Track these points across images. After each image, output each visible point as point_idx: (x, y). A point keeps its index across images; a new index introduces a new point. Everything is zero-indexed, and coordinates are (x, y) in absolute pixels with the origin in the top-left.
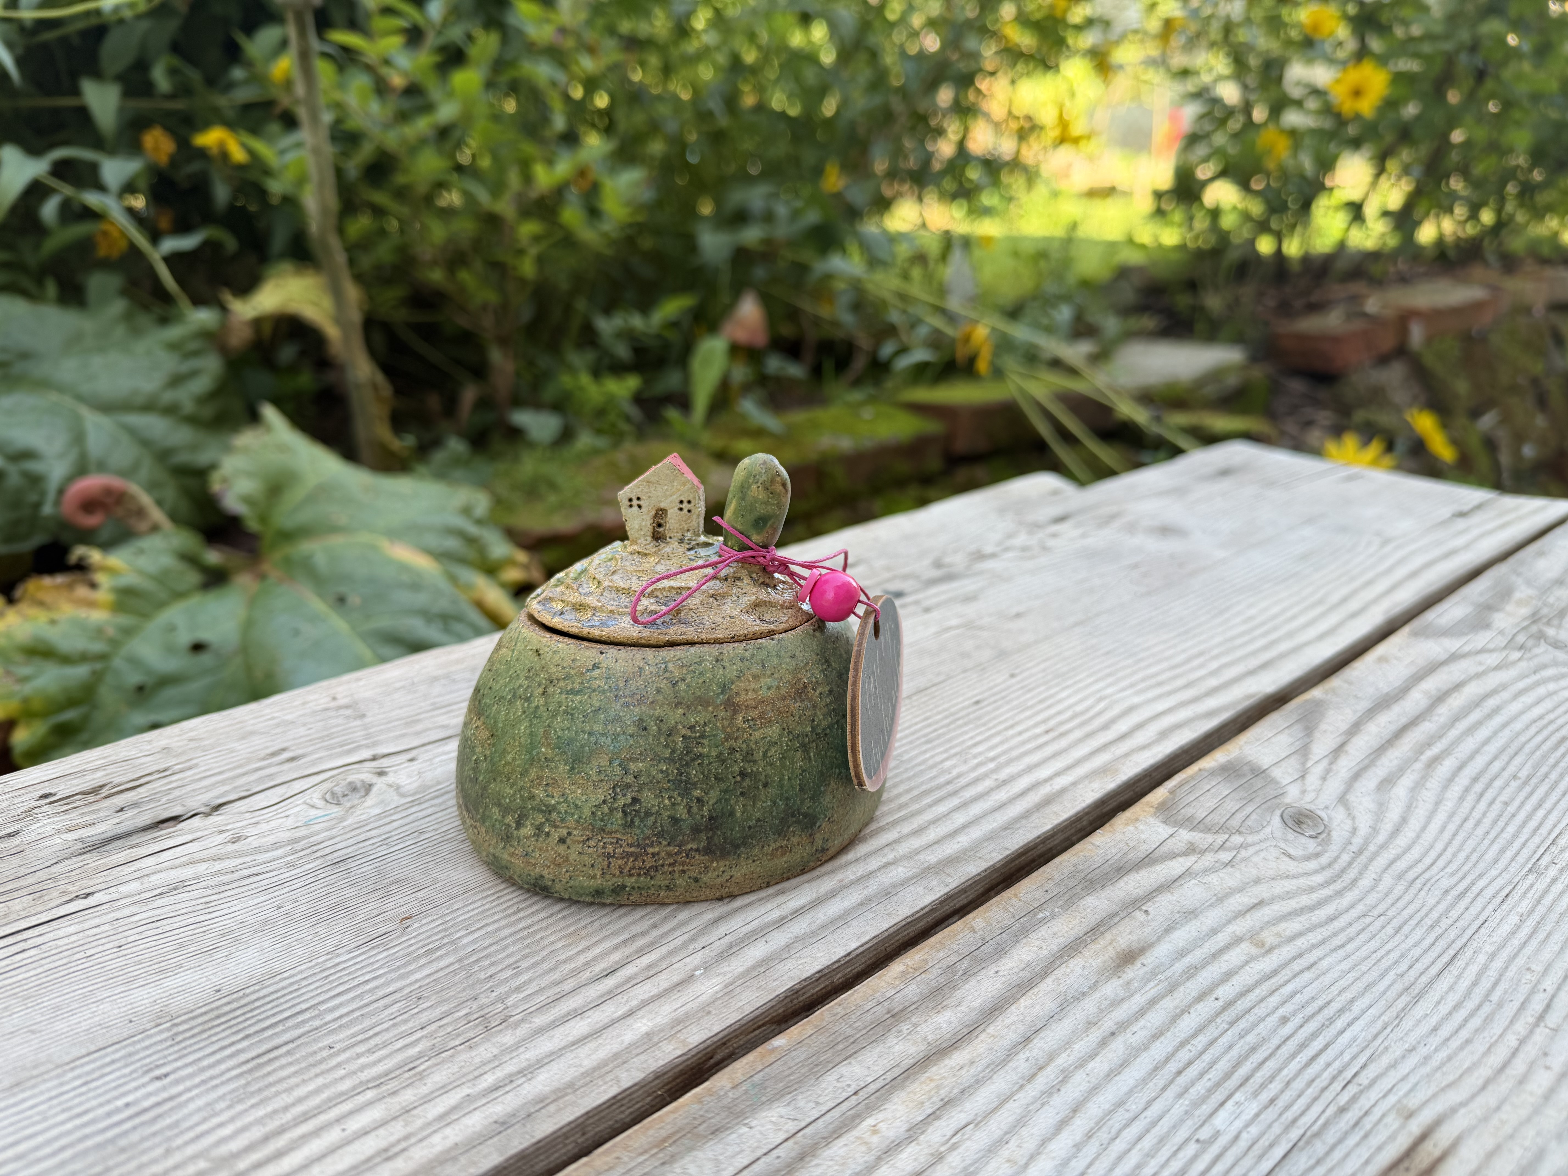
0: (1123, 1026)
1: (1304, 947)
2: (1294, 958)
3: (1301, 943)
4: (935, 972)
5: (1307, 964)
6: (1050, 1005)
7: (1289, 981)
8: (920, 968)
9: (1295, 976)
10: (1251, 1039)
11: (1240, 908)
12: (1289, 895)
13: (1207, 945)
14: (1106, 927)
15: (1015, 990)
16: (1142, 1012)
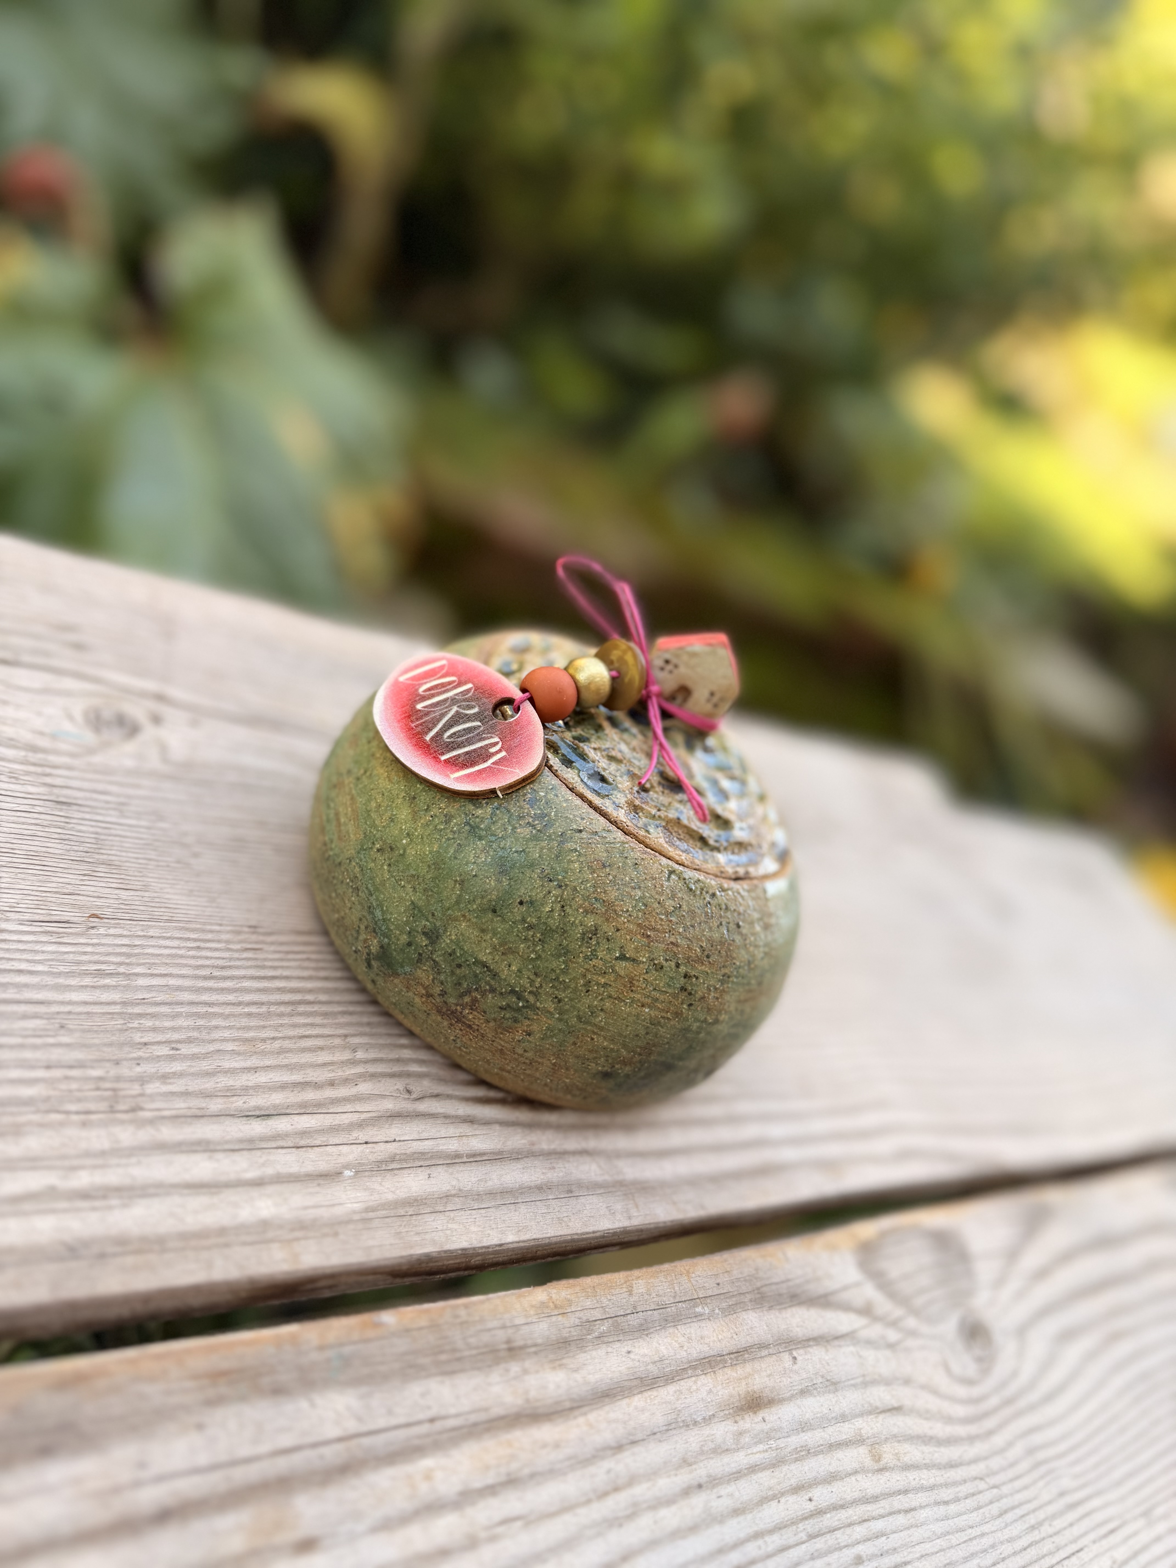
0: (713, 1482)
1: (913, 1483)
2: (900, 1492)
3: (913, 1478)
4: (573, 1320)
5: (907, 1506)
6: (659, 1419)
7: (882, 1516)
8: (561, 1307)
9: (891, 1514)
11: (878, 1404)
12: (926, 1415)
13: (830, 1430)
14: (751, 1357)
15: (635, 1383)
16: (737, 1475)
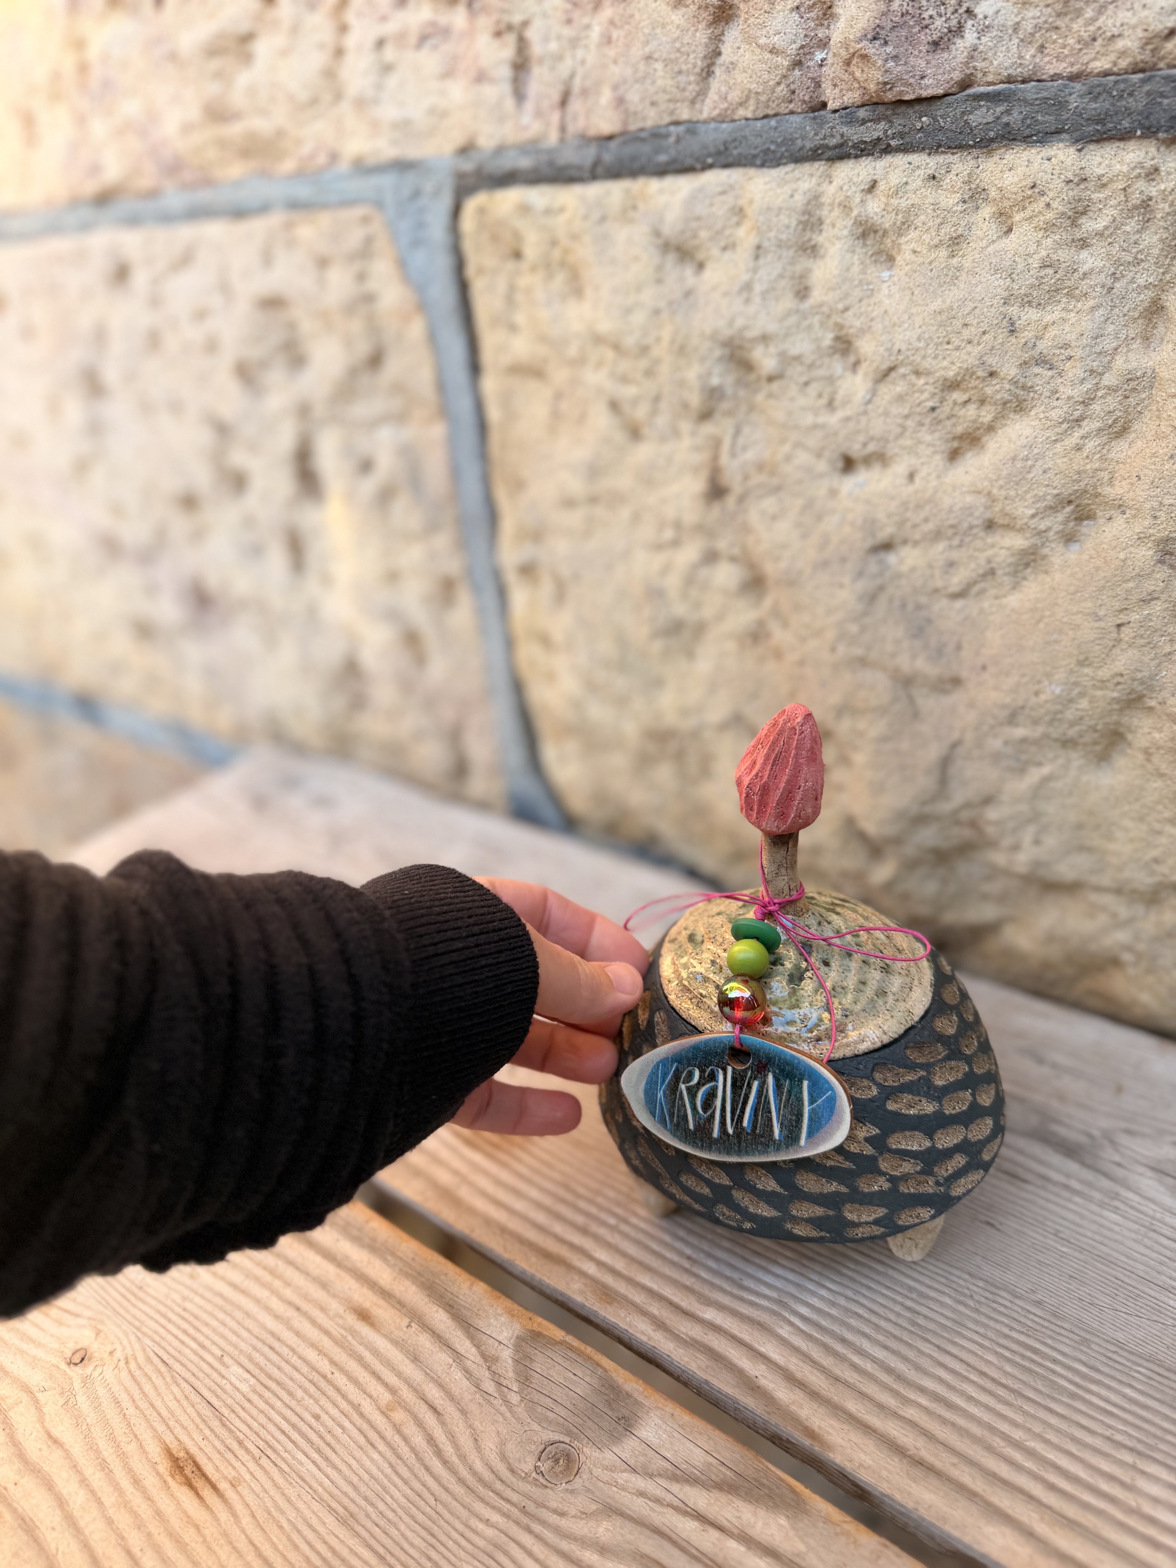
2: (378, 1432)
5: (373, 1442)
10: (300, 1393)
11: (428, 1396)
13: (385, 1370)
